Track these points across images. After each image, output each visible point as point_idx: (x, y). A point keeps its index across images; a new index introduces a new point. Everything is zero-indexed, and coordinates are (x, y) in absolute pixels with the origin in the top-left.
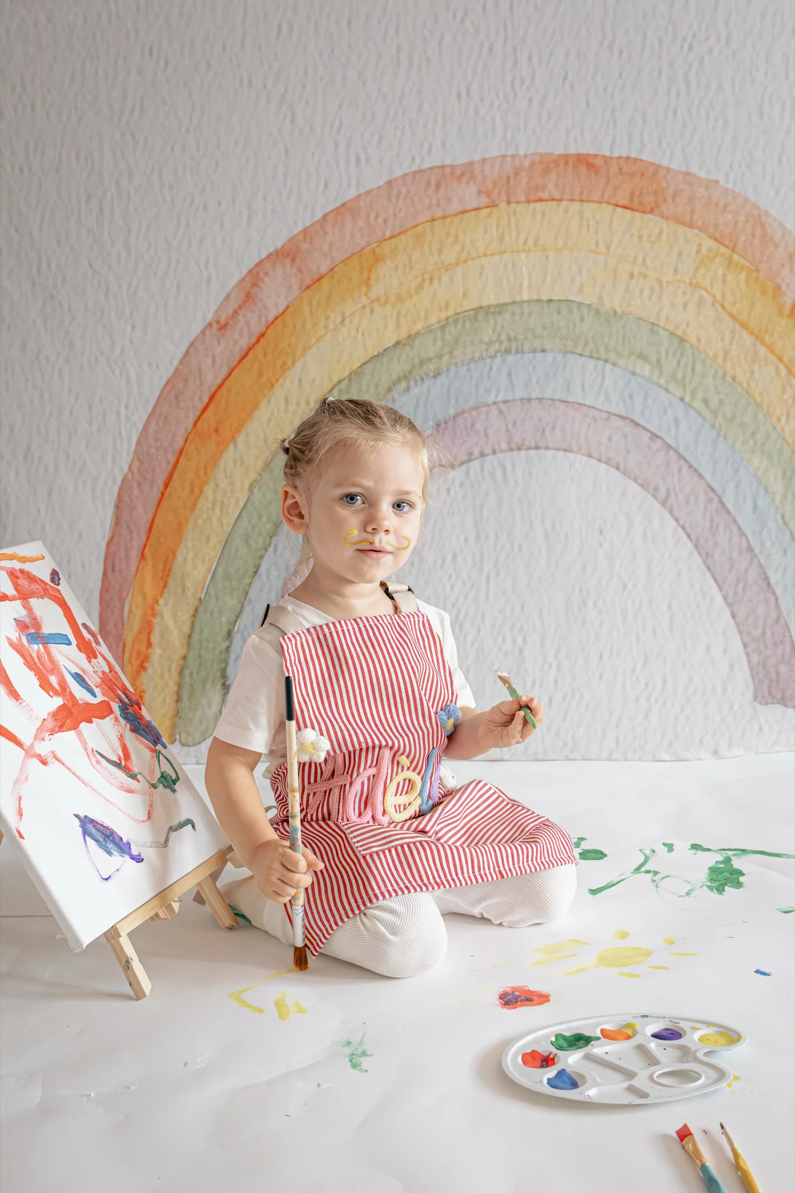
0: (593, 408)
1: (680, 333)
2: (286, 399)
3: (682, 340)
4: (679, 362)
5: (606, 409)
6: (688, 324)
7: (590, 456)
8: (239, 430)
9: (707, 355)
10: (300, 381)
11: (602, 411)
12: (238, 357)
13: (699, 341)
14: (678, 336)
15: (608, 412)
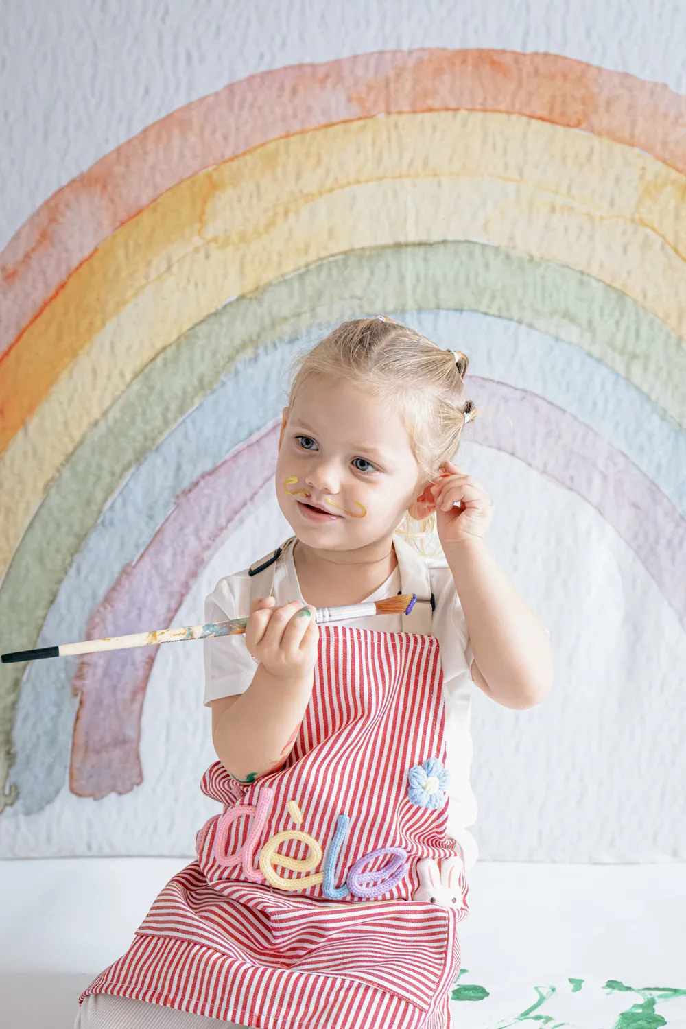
0: (502, 384)
1: (618, 284)
2: (94, 371)
3: (622, 295)
4: (617, 324)
5: (520, 386)
6: (629, 273)
7: (499, 449)
8: (30, 410)
9: (655, 315)
10: (112, 345)
11: (516, 389)
12: (30, 316)
13: (645, 297)
14: (616, 290)
15: (523, 390)
